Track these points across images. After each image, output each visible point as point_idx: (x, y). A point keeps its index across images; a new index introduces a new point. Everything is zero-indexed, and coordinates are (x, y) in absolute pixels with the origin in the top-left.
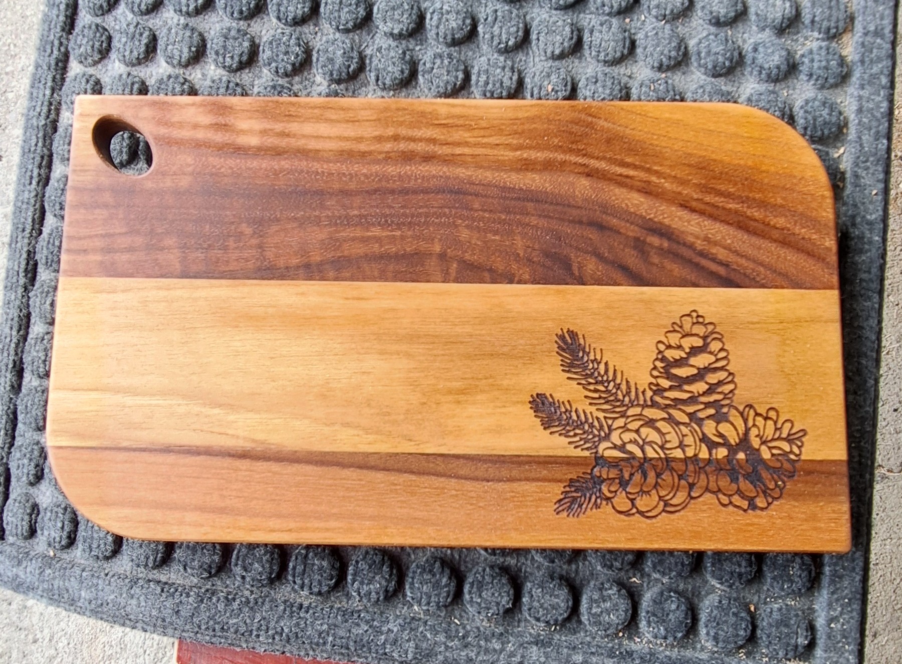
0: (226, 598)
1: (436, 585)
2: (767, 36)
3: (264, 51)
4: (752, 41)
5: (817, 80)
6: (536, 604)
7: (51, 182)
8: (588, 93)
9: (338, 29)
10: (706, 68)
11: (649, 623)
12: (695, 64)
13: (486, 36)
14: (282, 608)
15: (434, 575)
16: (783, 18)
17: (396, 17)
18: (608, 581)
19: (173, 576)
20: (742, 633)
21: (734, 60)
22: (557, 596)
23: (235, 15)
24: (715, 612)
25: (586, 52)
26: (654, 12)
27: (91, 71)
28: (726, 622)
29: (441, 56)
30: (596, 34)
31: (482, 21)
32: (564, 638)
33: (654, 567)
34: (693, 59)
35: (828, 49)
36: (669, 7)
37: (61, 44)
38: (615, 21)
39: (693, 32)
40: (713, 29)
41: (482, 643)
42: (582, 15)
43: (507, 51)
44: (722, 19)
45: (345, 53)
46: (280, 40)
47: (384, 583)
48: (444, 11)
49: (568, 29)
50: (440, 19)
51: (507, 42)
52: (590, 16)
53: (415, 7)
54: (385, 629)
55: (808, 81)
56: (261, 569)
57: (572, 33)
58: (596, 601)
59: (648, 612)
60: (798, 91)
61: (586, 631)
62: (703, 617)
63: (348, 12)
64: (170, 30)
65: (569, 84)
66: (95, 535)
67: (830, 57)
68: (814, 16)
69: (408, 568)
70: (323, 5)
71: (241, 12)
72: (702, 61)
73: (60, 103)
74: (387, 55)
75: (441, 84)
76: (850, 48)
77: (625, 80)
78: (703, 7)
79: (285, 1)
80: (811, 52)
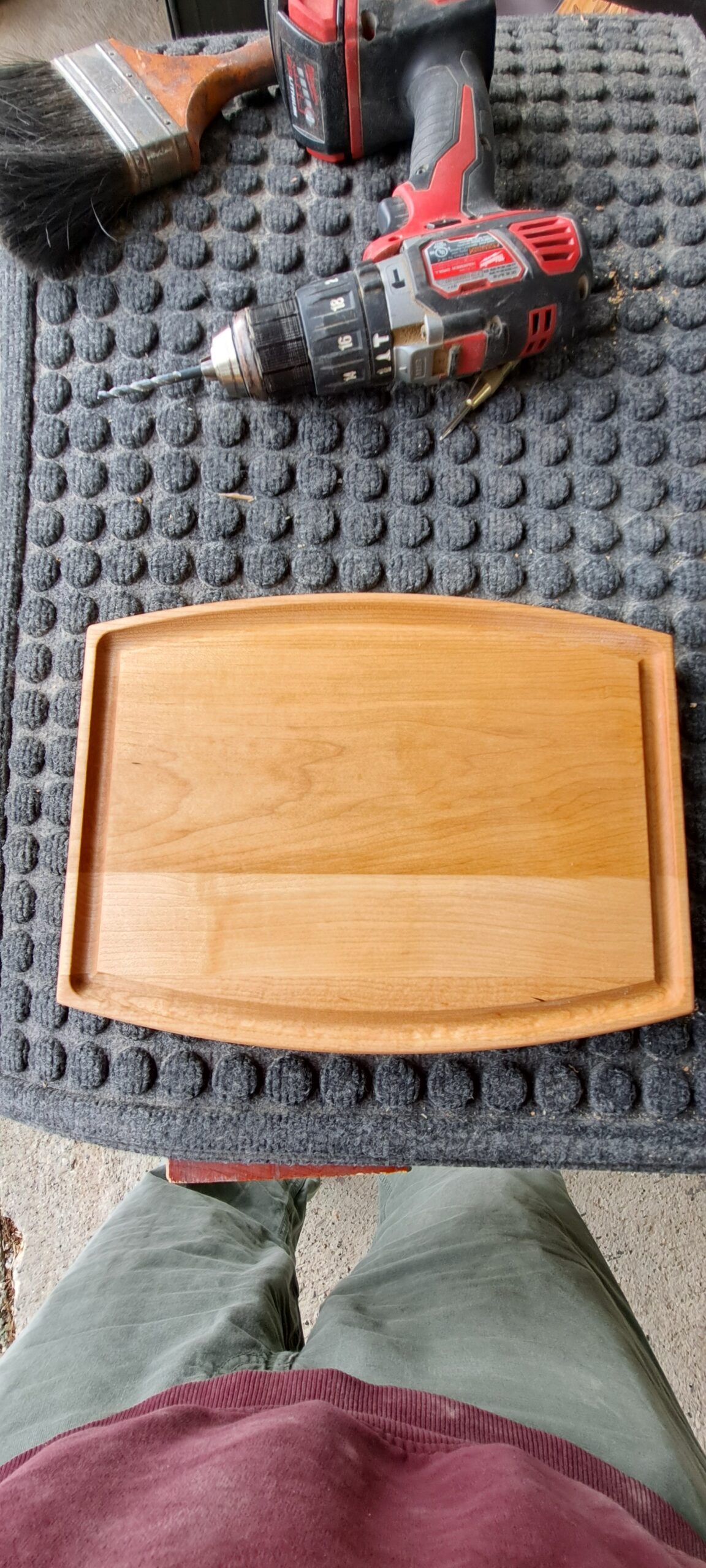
0: (211, 1118)
1: (402, 1085)
2: (641, 558)
4: (629, 564)
5: (691, 594)
6: (495, 1093)
7: (13, 744)
9: (261, 585)
10: (592, 591)
11: (598, 1099)
12: (582, 589)
14: (263, 1121)
15: (399, 1076)
16: (655, 542)
17: (313, 570)
18: (557, 1064)
19: (159, 1100)
20: (682, 1100)
21: (617, 582)
22: (513, 1084)
23: (168, 580)
24: (657, 1083)
25: (485, 587)
26: (541, 546)
27: (40, 640)
28: (667, 1091)
30: (492, 569)
32: (522, 1121)
33: (597, 1046)
34: (580, 585)
35: (697, 565)
36: (554, 540)
37: (10, 619)
38: (508, 557)
39: (577, 561)
40: (594, 557)
41: (450, 1134)
42: (476, 554)
44: (602, 547)
47: (355, 1089)
49: (466, 567)
50: (352, 568)
52: (483, 555)
54: (359, 1130)
55: (683, 595)
56: (239, 1087)
57: (471, 571)
58: (548, 1085)
59: (596, 1090)
60: (674, 605)
61: (543, 1112)
62: (646, 1090)
63: (270, 569)
64: (109, 598)
66: (83, 1068)
69: (374, 1071)
70: (246, 565)
71: (173, 578)
72: (588, 586)
73: (14, 672)
78: (584, 538)
79: (212, 565)
80: (682, 569)
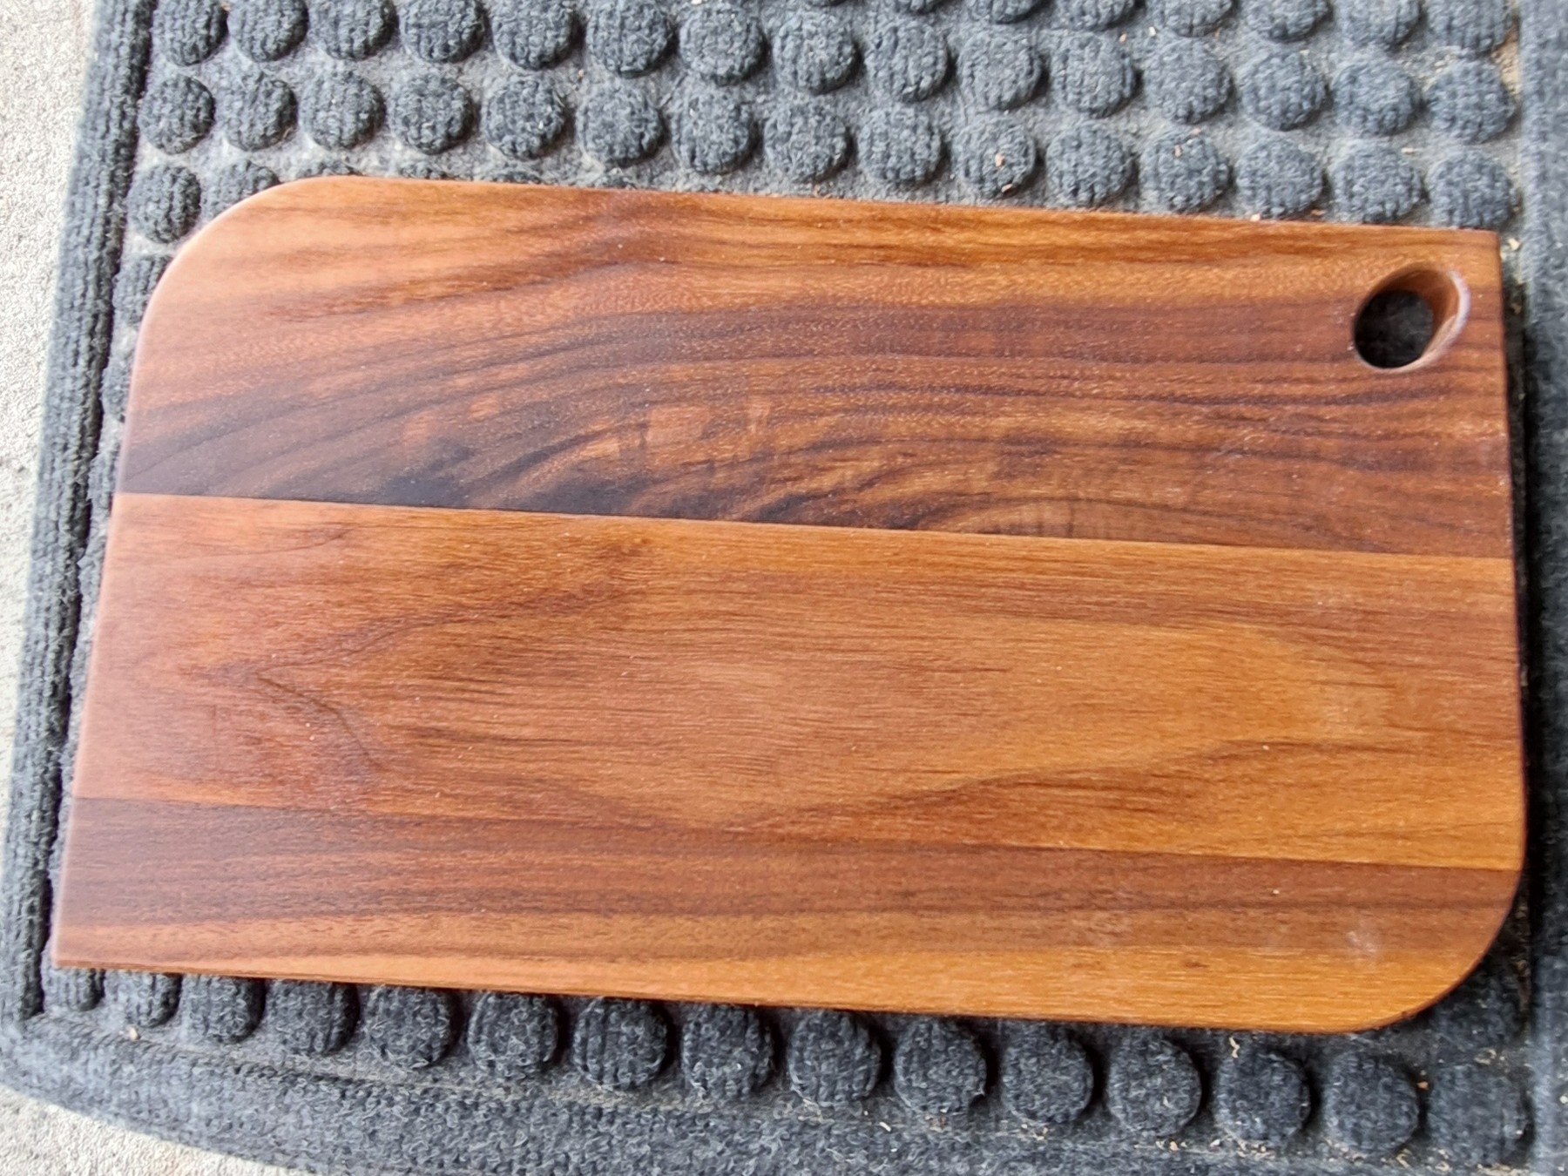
1: (845, 1061)
2: (1370, 55)
3: (489, 113)
4: (1345, 64)
5: (1464, 127)
6: (1027, 1086)
7: (113, 361)
8: (1065, 167)
9: (619, 71)
10: (1270, 115)
11: (1234, 1111)
12: (1250, 109)
13: (881, 74)
15: (840, 1043)
16: (1398, 24)
17: (721, 46)
21: (1318, 99)
22: (1065, 1071)
23: (436, 54)
24: (1352, 1085)
25: (1058, 96)
26: (1172, 21)
27: (179, 161)
28: (1373, 1102)
29: (802, 111)
30: (1073, 63)
31: (873, 47)
32: (1081, 1148)
34: (1245, 100)
35: (1479, 74)
36: (1199, 12)
37: (124, 115)
38: (1105, 40)
40: (1276, 47)
41: (933, 1164)
43: (918, 98)
45: (633, 113)
46: (517, 94)
48: (804, 33)
49: (1023, 56)
50: (798, 47)
51: (918, 83)
52: (1059, 32)
53: (753, 28)
55: (1448, 129)
57: (1031, 64)
58: (1136, 1076)
59: (1230, 1092)
60: (1431, 148)
61: (1121, 1132)
62: (1331, 1096)
63: (637, 41)
64: (320, 84)
65: (1031, 151)
67: (1484, 87)
68: (1452, 19)
70: (590, 31)
71: (446, 49)
72: (1262, 104)
73: (124, 220)
74: (709, 114)
75: (807, 161)
76: (1516, 71)
77: (1127, 140)
78: (1257, 10)
79: (524, 27)
80: (1450, 80)
